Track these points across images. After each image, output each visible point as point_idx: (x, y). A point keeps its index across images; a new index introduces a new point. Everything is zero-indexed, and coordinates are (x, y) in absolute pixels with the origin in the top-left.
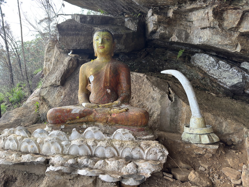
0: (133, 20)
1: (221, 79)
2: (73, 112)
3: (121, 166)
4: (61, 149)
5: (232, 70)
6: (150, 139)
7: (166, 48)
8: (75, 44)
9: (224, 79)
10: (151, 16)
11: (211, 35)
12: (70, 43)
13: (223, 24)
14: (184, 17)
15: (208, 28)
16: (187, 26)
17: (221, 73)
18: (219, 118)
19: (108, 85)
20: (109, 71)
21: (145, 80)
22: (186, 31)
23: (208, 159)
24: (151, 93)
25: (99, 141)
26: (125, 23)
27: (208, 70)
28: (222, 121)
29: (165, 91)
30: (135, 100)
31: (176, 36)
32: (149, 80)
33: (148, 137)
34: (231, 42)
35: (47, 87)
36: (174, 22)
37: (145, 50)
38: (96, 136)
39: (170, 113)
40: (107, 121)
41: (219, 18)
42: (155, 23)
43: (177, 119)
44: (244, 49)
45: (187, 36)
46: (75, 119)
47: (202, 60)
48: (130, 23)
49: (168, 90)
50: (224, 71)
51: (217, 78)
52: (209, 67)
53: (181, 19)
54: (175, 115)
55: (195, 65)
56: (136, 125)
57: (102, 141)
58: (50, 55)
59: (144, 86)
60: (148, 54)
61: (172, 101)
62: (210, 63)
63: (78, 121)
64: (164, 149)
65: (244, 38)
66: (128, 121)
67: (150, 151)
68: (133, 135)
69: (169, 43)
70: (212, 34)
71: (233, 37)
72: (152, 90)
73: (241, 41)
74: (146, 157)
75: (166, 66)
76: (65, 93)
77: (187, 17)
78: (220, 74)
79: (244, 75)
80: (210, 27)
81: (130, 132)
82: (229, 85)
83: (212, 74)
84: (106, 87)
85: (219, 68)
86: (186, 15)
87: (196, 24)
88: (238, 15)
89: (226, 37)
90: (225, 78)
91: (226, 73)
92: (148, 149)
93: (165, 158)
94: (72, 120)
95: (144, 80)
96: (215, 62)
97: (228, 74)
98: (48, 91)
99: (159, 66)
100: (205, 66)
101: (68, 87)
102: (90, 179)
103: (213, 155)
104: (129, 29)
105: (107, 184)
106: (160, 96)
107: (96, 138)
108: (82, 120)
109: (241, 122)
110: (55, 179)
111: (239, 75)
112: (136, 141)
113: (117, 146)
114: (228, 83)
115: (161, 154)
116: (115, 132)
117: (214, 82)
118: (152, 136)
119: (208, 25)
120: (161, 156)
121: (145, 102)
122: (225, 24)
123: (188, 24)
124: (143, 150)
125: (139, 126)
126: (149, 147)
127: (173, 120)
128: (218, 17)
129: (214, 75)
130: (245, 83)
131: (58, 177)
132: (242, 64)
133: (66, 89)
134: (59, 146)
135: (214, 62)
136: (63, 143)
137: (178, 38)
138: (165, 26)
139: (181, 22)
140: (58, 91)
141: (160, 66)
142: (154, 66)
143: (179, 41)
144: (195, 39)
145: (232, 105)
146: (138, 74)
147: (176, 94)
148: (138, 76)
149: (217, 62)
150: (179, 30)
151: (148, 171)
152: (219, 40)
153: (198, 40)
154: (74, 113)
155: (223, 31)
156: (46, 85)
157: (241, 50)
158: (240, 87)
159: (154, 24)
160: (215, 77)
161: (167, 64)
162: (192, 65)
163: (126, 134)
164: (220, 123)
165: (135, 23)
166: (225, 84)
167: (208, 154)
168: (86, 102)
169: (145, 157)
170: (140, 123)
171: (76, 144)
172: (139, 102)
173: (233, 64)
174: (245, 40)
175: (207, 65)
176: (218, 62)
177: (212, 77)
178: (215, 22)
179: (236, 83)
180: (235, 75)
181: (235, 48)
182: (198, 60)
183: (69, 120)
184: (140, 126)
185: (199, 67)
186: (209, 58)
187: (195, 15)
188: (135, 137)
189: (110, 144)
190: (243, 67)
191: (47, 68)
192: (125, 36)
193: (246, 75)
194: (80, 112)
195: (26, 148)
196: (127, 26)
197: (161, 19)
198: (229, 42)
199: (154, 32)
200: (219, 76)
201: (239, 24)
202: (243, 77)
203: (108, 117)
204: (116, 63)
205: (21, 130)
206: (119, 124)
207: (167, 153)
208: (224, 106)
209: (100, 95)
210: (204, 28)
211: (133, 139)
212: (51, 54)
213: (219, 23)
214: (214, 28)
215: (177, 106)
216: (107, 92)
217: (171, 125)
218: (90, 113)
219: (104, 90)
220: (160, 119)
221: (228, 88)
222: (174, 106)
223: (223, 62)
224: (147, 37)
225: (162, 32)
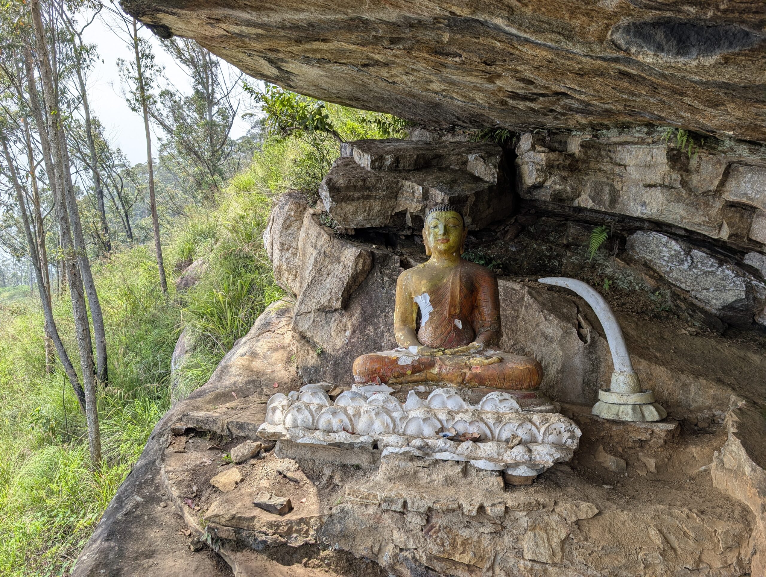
0: (487, 157)
1: (697, 290)
2: (401, 362)
3: (503, 450)
4: (392, 426)
5: (723, 271)
6: (547, 411)
7: (567, 218)
8: (360, 217)
9: (705, 291)
10: (529, 150)
11: (665, 202)
12: (350, 217)
13: (691, 180)
14: (607, 155)
15: (659, 188)
16: (614, 174)
17: (696, 278)
18: (683, 377)
19: (458, 311)
20: (459, 285)
21: (526, 299)
22: (612, 186)
23: (658, 448)
24: (541, 327)
25: (457, 413)
26: (469, 164)
27: (668, 269)
28: (688, 381)
29: (569, 322)
30: (507, 340)
31: (590, 196)
32: (536, 299)
33: (543, 408)
34: (707, 220)
35: (309, 312)
36: (584, 166)
37: (516, 220)
38: (451, 405)
39: (581, 367)
40: (463, 380)
41: (680, 169)
42: (540, 167)
43: (597, 379)
44: (737, 234)
45: (614, 199)
46: (404, 375)
47: (653, 247)
48: (480, 166)
49: (577, 320)
50: (705, 273)
51: (688, 289)
52: (670, 264)
53: (599, 158)
54: (593, 372)
55: (636, 257)
56: (519, 387)
57: (463, 412)
58: (291, 236)
59: (524, 310)
60: (523, 229)
61: (585, 342)
62: (672, 255)
63: (410, 379)
64: (574, 426)
65: (736, 212)
66: (504, 379)
67: (550, 429)
68: (518, 403)
69: (572, 209)
70: (668, 200)
71: (713, 209)
72: (543, 319)
73: (729, 218)
74: (543, 439)
75: (566, 260)
76: (353, 325)
77: (612, 155)
78: (696, 281)
79: (750, 283)
80: (662, 186)
81: (512, 397)
82: (715, 304)
83: (676, 280)
84: (453, 315)
85: (693, 265)
86: (610, 151)
87: (634, 173)
88: (718, 166)
89: (697, 209)
90: (707, 289)
91: (708, 279)
92: (546, 425)
93: (576, 441)
94: (399, 376)
95: (523, 298)
96: (682, 253)
97: (714, 280)
98: (314, 321)
99: (550, 258)
100: (659, 261)
101: (358, 311)
102: (456, 466)
103: (665, 442)
104: (478, 179)
105: (484, 473)
106: (560, 333)
107: (450, 408)
108: (417, 376)
109: (729, 385)
110: (399, 466)
111: (738, 282)
112: (524, 412)
113: (491, 422)
114: (714, 301)
115: (569, 434)
116: (485, 398)
117: (682, 297)
118: (551, 407)
119: (659, 181)
120: (569, 438)
121: (529, 344)
122: (695, 180)
123: (617, 170)
124: (537, 428)
125: (525, 388)
126: (547, 422)
127: (589, 380)
128: (679, 166)
129: (681, 283)
130: (754, 301)
131: (403, 464)
132: (747, 256)
133: (353, 318)
134: (389, 421)
135: (680, 252)
136: (396, 415)
137: (594, 201)
138: (563, 174)
139: (599, 166)
140: (335, 320)
141: (554, 258)
142: (540, 259)
143: (596, 207)
144: (632, 204)
145: (717, 349)
146: (509, 284)
147: (593, 328)
148: (508, 288)
149: (688, 253)
150: (596, 183)
151: (548, 457)
152: (683, 213)
153: (639, 208)
154: (403, 364)
155: (690, 195)
156: (306, 307)
157: (730, 237)
158: (742, 311)
159: (538, 170)
160: (683, 288)
161: (569, 254)
162: (629, 257)
163: (506, 402)
164: (685, 387)
165: (493, 165)
166: (708, 302)
167: (655, 439)
168: (415, 344)
169: (540, 438)
170: (527, 384)
171: (419, 416)
172: (515, 344)
173: (725, 256)
174: (738, 215)
175: (666, 259)
176: (690, 251)
177: (675, 286)
178: (674, 176)
179: (731, 300)
180: (730, 283)
181: (717, 231)
182: (644, 245)
183: (394, 377)
184: (527, 389)
185: (646, 263)
186: (667, 242)
187: (631, 154)
188: (521, 406)
189: (478, 417)
190: (749, 263)
191: (285, 267)
192: (472, 199)
193: (754, 283)
194: (412, 362)
195: (329, 423)
196: (472, 171)
197: (554, 160)
198: (704, 219)
199: (539, 186)
200: (694, 286)
201: (722, 183)
202: (747, 287)
203: (465, 373)
204: (469, 268)
205: (315, 393)
206: (487, 386)
207: (578, 433)
208: (699, 352)
209: (442, 331)
210: (650, 186)
211: (517, 410)
212: (292, 234)
213: (683, 179)
214: (672, 188)
215: (595, 353)
216: (455, 326)
217: (584, 390)
218: (431, 365)
219: (449, 321)
220: (562, 379)
221: (714, 311)
222: (590, 353)
223: (701, 253)
224: (522, 194)
225: (558, 187)
